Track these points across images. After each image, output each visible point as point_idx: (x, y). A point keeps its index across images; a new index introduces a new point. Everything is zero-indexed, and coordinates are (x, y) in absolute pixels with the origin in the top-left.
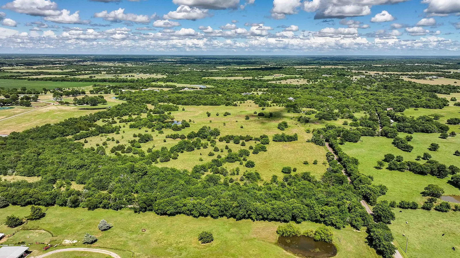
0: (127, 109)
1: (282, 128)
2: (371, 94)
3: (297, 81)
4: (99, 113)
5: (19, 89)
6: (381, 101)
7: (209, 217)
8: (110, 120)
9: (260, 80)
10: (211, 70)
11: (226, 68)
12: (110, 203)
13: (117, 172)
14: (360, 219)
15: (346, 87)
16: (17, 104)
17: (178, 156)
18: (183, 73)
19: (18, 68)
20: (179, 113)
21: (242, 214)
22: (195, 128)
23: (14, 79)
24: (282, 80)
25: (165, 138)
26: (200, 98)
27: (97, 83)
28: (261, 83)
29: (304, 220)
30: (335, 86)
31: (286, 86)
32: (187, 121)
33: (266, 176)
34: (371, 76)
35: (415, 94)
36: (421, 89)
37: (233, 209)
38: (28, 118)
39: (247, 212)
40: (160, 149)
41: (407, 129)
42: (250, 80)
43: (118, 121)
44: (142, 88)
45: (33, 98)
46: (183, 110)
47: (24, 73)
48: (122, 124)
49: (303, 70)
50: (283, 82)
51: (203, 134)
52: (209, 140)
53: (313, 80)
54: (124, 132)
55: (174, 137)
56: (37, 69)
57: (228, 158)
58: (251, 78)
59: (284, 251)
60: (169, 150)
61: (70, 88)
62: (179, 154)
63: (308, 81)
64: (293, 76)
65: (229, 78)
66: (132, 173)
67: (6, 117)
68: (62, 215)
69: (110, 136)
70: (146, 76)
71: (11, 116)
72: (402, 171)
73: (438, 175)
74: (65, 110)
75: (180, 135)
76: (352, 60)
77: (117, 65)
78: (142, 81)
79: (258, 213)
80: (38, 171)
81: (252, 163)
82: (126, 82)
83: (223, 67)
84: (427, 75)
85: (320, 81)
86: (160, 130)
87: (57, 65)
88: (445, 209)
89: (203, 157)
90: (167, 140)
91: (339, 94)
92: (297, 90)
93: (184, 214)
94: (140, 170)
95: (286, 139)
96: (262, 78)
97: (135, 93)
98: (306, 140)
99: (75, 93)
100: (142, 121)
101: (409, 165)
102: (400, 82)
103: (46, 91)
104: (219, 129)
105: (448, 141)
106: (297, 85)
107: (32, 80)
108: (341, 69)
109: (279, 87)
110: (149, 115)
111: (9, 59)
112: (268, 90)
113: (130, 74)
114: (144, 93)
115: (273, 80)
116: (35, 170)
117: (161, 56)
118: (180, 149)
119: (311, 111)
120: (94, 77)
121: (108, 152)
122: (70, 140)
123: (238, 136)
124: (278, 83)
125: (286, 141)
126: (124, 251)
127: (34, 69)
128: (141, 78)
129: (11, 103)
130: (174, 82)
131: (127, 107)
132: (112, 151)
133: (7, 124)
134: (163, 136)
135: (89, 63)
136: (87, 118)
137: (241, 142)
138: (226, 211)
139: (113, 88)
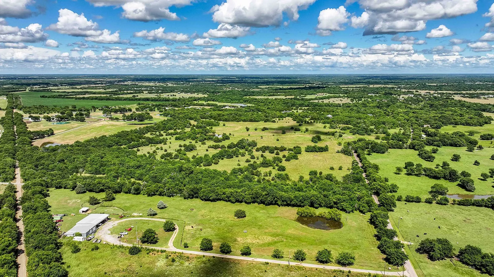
0: (172, 124)
1: (315, 141)
2: (413, 113)
3: (341, 100)
4: (147, 127)
5: (70, 106)
6: (420, 118)
7: (243, 203)
8: (158, 133)
9: (302, 99)
10: (253, 90)
11: (268, 88)
12: (164, 191)
13: (168, 172)
14: (366, 205)
15: (390, 106)
16: (73, 119)
17: (219, 162)
18: (225, 92)
19: (64, 88)
20: (220, 128)
21: (270, 200)
22: (234, 140)
23: (63, 98)
24: (324, 99)
25: (207, 148)
26: (241, 115)
27: (141, 102)
28: (302, 102)
29: (321, 206)
30: (378, 105)
31: (328, 105)
32: (228, 134)
33: (294, 177)
34: (420, 95)
35: (460, 112)
36: (469, 108)
37: (263, 197)
38: (84, 131)
39: (274, 198)
40: (203, 156)
41: (435, 143)
42: (291, 99)
43: (164, 134)
44: (185, 106)
45: (86, 115)
46: (224, 125)
47: (70, 92)
48: (168, 137)
49: (349, 89)
50: (326, 101)
51: (241, 145)
52: (246, 150)
53: (357, 99)
54: (170, 143)
55: (215, 147)
56: (81, 88)
57: (262, 163)
58: (293, 97)
59: (301, 225)
60: (211, 157)
61: (116, 106)
62: (220, 160)
63: (352, 100)
64: (337, 95)
65: (270, 98)
66: (180, 172)
67: (66, 131)
68: (128, 199)
69: (159, 146)
70: (187, 96)
71: (69, 130)
72: (419, 176)
73: (450, 180)
74: (116, 125)
75: (221, 145)
76: (405, 79)
77: (158, 84)
78: (184, 100)
79: (283, 199)
80: (103, 170)
81: (284, 167)
82: (168, 100)
83: (265, 87)
84: (483, 94)
85: (365, 100)
86: (203, 141)
87: (99, 85)
88: (444, 202)
89: (240, 163)
90: (209, 149)
91: (380, 112)
92: (338, 109)
93: (224, 200)
94: (187, 169)
95: (317, 150)
96: (305, 97)
97: (178, 110)
98: (336, 151)
99: (122, 111)
100: (186, 134)
101: (425, 171)
102: (449, 101)
103: (94, 108)
104: (256, 141)
105: (473, 154)
106: (339, 104)
107: (79, 99)
108: (390, 88)
109: (321, 106)
110: (192, 129)
111: (52, 80)
112: (308, 109)
113: (172, 94)
114: (187, 110)
115: (316, 99)
116: (101, 169)
117: (202, 75)
118: (221, 156)
119: (346, 127)
120: (137, 96)
121: (158, 157)
122: (125, 148)
123: (273, 147)
124: (320, 102)
125: (317, 152)
126: (178, 220)
127: (78, 89)
128: (183, 97)
129: (68, 118)
130: (215, 101)
131: (172, 122)
132: (162, 157)
133: (67, 136)
134: (206, 147)
135: (129, 83)
136: (137, 131)
137: (275, 151)
138: (257, 198)
139: (157, 106)
